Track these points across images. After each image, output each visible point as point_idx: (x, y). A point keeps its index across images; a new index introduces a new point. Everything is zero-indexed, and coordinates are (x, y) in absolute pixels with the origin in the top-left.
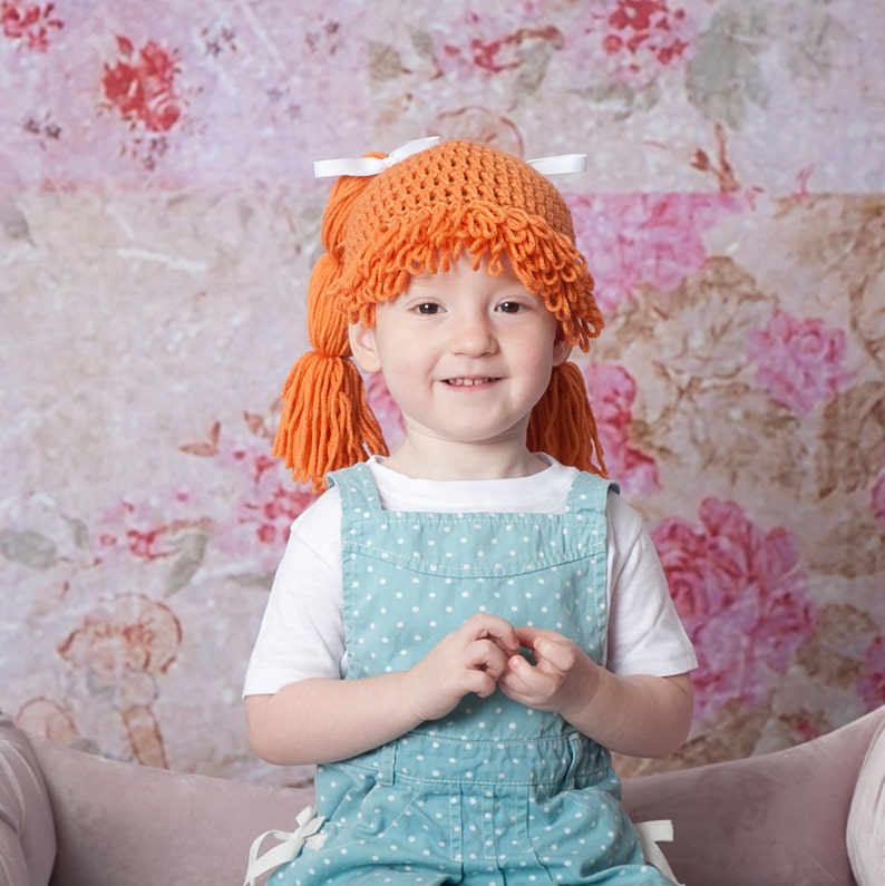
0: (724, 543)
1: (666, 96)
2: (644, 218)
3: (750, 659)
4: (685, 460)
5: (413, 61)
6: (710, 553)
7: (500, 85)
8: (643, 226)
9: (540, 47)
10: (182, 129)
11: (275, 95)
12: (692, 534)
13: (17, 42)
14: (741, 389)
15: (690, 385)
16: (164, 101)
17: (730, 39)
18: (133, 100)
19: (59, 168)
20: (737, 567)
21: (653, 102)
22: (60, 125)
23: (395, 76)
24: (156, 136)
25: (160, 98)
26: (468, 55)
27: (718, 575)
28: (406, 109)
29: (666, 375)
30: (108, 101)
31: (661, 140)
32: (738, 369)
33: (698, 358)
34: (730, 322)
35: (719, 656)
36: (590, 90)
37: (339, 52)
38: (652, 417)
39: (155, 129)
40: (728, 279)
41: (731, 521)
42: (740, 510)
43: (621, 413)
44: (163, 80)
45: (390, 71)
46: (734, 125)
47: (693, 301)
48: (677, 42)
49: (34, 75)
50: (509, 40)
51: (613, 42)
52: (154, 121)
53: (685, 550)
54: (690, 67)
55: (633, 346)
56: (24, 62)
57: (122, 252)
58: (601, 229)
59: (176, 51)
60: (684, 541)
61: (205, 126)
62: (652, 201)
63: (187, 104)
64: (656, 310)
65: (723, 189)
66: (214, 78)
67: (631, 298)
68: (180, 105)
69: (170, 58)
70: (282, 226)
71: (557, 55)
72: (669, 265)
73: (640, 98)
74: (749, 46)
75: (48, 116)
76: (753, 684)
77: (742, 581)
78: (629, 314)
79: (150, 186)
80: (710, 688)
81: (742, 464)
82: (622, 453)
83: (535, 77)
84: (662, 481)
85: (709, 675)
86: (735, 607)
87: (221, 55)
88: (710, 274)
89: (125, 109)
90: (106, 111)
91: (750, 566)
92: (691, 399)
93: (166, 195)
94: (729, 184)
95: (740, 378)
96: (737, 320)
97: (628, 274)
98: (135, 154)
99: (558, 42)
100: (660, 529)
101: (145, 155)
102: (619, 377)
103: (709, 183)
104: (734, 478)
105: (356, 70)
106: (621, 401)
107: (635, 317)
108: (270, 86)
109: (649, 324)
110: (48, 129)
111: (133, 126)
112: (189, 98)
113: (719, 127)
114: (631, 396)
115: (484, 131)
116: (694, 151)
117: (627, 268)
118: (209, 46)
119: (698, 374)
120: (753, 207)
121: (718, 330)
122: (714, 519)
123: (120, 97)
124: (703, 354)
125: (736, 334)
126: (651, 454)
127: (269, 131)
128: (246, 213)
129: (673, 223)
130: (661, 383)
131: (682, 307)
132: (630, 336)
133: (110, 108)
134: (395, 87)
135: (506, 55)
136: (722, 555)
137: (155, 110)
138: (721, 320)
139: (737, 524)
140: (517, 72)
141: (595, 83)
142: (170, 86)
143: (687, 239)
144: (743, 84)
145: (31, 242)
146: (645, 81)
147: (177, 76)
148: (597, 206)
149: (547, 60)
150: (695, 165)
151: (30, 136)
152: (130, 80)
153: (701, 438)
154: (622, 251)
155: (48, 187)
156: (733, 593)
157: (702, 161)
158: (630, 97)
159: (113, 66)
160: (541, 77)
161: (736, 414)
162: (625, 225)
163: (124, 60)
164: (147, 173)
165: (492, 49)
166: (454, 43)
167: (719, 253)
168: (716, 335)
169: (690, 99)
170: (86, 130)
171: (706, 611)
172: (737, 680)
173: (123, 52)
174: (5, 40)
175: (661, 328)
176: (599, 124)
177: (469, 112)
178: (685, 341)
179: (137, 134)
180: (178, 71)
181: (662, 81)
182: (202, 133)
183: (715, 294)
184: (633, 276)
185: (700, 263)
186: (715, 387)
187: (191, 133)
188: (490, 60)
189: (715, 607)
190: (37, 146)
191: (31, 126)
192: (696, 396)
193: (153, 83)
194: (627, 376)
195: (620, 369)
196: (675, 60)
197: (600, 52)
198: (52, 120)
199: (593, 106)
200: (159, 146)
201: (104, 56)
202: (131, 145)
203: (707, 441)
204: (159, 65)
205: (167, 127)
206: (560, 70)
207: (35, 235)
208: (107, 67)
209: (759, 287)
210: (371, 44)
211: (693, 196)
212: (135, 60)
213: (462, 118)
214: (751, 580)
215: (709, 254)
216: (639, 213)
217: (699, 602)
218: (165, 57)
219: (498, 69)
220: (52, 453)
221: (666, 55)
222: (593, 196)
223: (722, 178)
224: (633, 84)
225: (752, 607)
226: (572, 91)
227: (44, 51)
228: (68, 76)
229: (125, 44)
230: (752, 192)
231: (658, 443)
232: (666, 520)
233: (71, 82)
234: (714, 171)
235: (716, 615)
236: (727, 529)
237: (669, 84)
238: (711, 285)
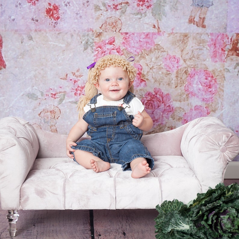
0: (158, 96)
1: (148, 15)
2: (144, 37)
3: (163, 117)
4: (151, 81)
5: (102, 8)
6: (155, 98)
7: (118, 12)
8: (144, 38)
9: (125, 6)
10: (60, 20)
11: (77, 14)
12: (152, 94)
13: (30, 4)
14: (161, 68)
15: (152, 67)
16: (57, 15)
17: (160, 4)
18: (51, 15)
19: (38, 27)
20: (160, 100)
21: (146, 16)
22: (38, 19)
23: (99, 11)
24: (56, 21)
25: (56, 14)
26: (112, 7)
27: (157, 102)
28: (101, 17)
29: (148, 65)
30: (47, 15)
31: (147, 23)
32: (161, 65)
33: (154, 62)
34: (159, 56)
35: (157, 116)
36: (134, 13)
37: (89, 6)
38: (145, 73)
39: (55, 20)
40: (159, 48)
41: (159, 92)
42: (161, 90)
43: (140, 72)
44: (57, 11)
45: (98, 10)
46: (160, 20)
47: (153, 52)
48: (150, 5)
49: (33, 10)
50: (120, 4)
51: (138, 5)
52: (55, 19)
53: (151, 97)
54: (152, 9)
55: (142, 60)
56: (31, 7)
57: (49, 43)
58: (136, 39)
59: (59, 6)
60: (151, 95)
61: (65, 20)
62: (145, 34)
63: (61, 16)
64: (146, 54)
65: (158, 32)
66: (66, 11)
67: (141, 51)
68: (60, 16)
69: (58, 7)
70: (79, 38)
71: (128, 7)
72: (148, 45)
73: (143, 15)
74: (163, 5)
75: (36, 17)
76: (163, 121)
77: (161, 103)
78: (141, 55)
79: (55, 30)
80: (155, 122)
81: (161, 82)
82: (140, 80)
83: (124, 11)
84: (147, 85)
85: (155, 120)
86: (160, 107)
87: (67, 6)
88: (156, 47)
89: (50, 16)
90: (46, 17)
91: (163, 100)
92: (152, 70)
93: (57, 32)
94: (159, 31)
95: (161, 66)
96: (161, 56)
97: (141, 47)
98: (52, 25)
99: (129, 5)
100: (147, 93)
101: (54, 25)
102: (139, 66)
103: (156, 31)
104: (160, 84)
105: (92, 10)
106: (140, 70)
107: (142, 55)
108: (76, 12)
109: (145, 56)
110: (36, 20)
111: (51, 19)
112: (62, 15)
113: (157, 20)
114: (141, 69)
115: (115, 21)
116: (153, 25)
117: (141, 46)
118: (65, 5)
119: (154, 66)
120: (164, 35)
121: (157, 57)
122: (156, 92)
123: (49, 14)
124: (155, 62)
125: (160, 58)
126: (145, 80)
127: (76, 21)
128: (72, 36)
129: (149, 38)
130: (147, 67)
131: (151, 53)
132: (141, 58)
133: (47, 16)
134: (99, 13)
135: (119, 7)
136: (158, 98)
137: (55, 17)
138: (158, 56)
139: (160, 93)
140: (121, 10)
141: (135, 12)
142: (58, 12)
143: (152, 41)
144: (162, 12)
145: (33, 41)
146: (144, 12)
147: (59, 10)
148: (136, 35)
149: (126, 8)
150: (153, 27)
151: (33, 21)
152: (51, 11)
153: (154, 77)
154: (140, 43)
155: (36, 31)
156: (159, 105)
157: (154, 27)
158: (142, 15)
159: (48, 8)
160: (125, 11)
161: (160, 73)
162: (140, 38)
163: (50, 7)
164: (54, 28)
165: (117, 6)
166: (110, 5)
167: (157, 44)
168: (157, 58)
169: (152, 15)
170: (43, 20)
171: (155, 108)
172: (160, 121)
173: (50, 6)
174: (28, 3)
175: (147, 57)
176: (136, 20)
177: (112, 17)
178: (151, 59)
179: (52, 21)
180: (60, 9)
181: (147, 12)
182: (64, 21)
183: (157, 51)
184: (142, 47)
185: (154, 45)
186: (157, 68)
187: (62, 21)
188: (116, 8)
189: (156, 108)
190: (34, 23)
191: (33, 19)
192: (153, 69)
193: (55, 12)
194: (141, 66)
195: (140, 64)
196: (150, 8)
197: (136, 6)
198: (37, 18)
199: (135, 16)
200: (56, 23)
201: (46, 7)
202: (51, 23)
203: (155, 77)
204: (56, 8)
205: (58, 20)
206: (129, 10)
207: (33, 39)
208: (46, 9)
209: (164, 50)
210: (95, 5)
211: (153, 33)
212: (52, 7)
213: (111, 18)
214: (163, 103)
215: (156, 44)
216: (143, 36)
217: (153, 107)
218: (57, 7)
219: (118, 10)
220: (37, 79)
221: (148, 7)
222: (135, 33)
223: (158, 30)
224: (142, 12)
225: (163, 108)
226: (131, 14)
227: (35, 5)
228: (39, 10)
229: (50, 4)
230: (164, 32)
231: (146, 78)
232: (148, 92)
233: (40, 11)
234: (157, 28)
235: (157, 109)
236: (158, 93)
237: (148, 12)
238: (156, 49)
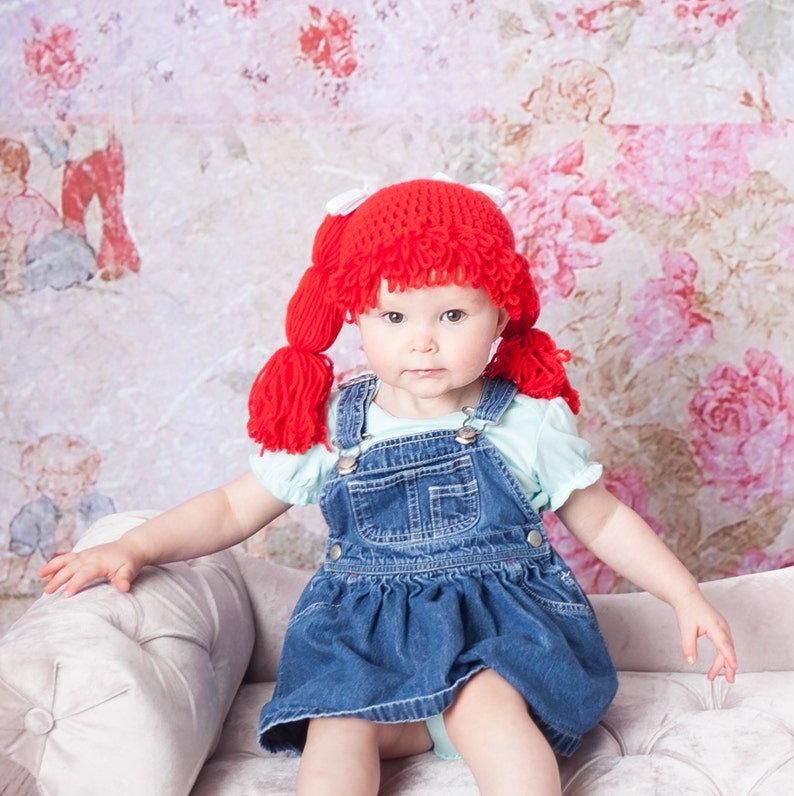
0: (762, 381)
1: (721, 51)
2: (704, 143)
3: (780, 465)
4: (734, 321)
5: (532, 24)
6: (751, 389)
7: (597, 42)
8: (704, 148)
9: (627, 14)
10: (359, 75)
11: (428, 50)
12: (738, 375)
13: (234, 10)
14: (776, 269)
15: (738, 266)
16: (346, 54)
17: (770, 8)
18: (322, 53)
19: (268, 105)
20: (771, 398)
21: (712, 56)
22: (268, 73)
23: (519, 36)
24: (340, 81)
25: (343, 52)
26: (573, 20)
27: (757, 405)
28: (527, 61)
29: (720, 258)
30: (304, 55)
31: (717, 84)
32: (774, 255)
33: (744, 246)
34: (768, 220)
35: (758, 463)
36: (664, 46)
37: (476, 18)
38: (709, 290)
39: (339, 76)
40: (767, 188)
41: (767, 365)
42: (774, 358)
43: (687, 287)
44: (344, 39)
45: (514, 32)
46: (772, 72)
47: (741, 204)
48: (730, 10)
49: (248, 35)
50: (604, 8)
51: (682, 10)
52: (338, 69)
53: (733, 386)
54: (739, 30)
55: (696, 237)
56: (240, 25)
57: (316, 168)
58: (672, 151)
59: (354, 17)
60: (733, 380)
61: (376, 74)
62: (710, 130)
63: (363, 57)
64: (713, 210)
65: (763, 121)
66: (382, 37)
67: (694, 202)
68: (357, 57)
69: (349, 23)
70: (435, 148)
71: (639, 20)
72: (723, 177)
73: (701, 52)
74: (783, 13)
75: (259, 66)
76: (782, 483)
77: (775, 409)
78: (693, 214)
79: (336, 119)
80: (750, 486)
81: (776, 324)
82: (687, 316)
83: (623, 37)
84: (715, 336)
85: (749, 477)
86: (769, 428)
87: (387, 19)
88: (753, 184)
89: (316, 61)
90: (302, 62)
91: (781, 399)
92: (738, 276)
93: (348, 126)
94: (768, 117)
95: (775, 261)
96: (773, 218)
97: (692, 184)
98: (324, 94)
99: (640, 10)
100: (716, 371)
101: (332, 96)
102: (686, 260)
103: (753, 116)
104: (769, 334)
105: (489, 31)
106: (687, 278)
107: (697, 216)
108: (424, 44)
109: (708, 221)
110: (258, 75)
111: (323, 74)
112: (364, 54)
113: (760, 74)
114: (694, 275)
115: (585, 78)
116: (742, 92)
117: (692, 180)
118: (378, 13)
119: (744, 259)
120: (786, 134)
121: (759, 226)
122: (755, 365)
123: (312, 52)
124: (748, 244)
125: (772, 229)
126: (709, 316)
127: (424, 78)
128: (408, 139)
129: (726, 146)
130: (716, 265)
131: (732, 209)
132: (694, 230)
133: (305, 60)
134: (520, 43)
135: (601, 20)
136: (760, 390)
137: (339, 61)
138: (761, 218)
139: (772, 368)
140: (610, 32)
141: (668, 41)
142: (350, 44)
143: (736, 158)
144: (779, 41)
145: (248, 160)
146: (706, 39)
147: (354, 35)
148: (670, 133)
149: (632, 24)
150: (743, 103)
151: (246, 81)
152: (320, 39)
153: (745, 305)
154: (688, 167)
155: (259, 119)
156: (768, 418)
157: (748, 100)
158: (695, 52)
159: (306, 28)
160: (627, 37)
161: (772, 287)
162: (690, 148)
163: (315, 23)
164: (334, 108)
165: (591, 15)
166: (562, 11)
167: (760, 169)
168: (757, 229)
169: (739, 53)
170: (288, 76)
171: (748, 430)
172: (770, 480)
173: (315, 18)
174: (226, 8)
175: (716, 224)
176: (671, 72)
177: (573, 63)
178: (734, 233)
179: (325, 79)
180: (355, 32)
181: (718, 40)
182: (374, 79)
183: (756, 199)
184: (696, 186)
185: (747, 176)
186: (756, 267)
187: (366, 79)
188: (590, 25)
189: (755, 428)
190: (251, 88)
191: (246, 74)
192: (742, 274)
193: (336, 42)
194: (691, 260)
195: (686, 254)
196: (728, 23)
197: (672, 18)
198: (262, 68)
199: (667, 58)
200: (342, 88)
201: (299, 21)
202: (321, 88)
203: (750, 307)
204: (341, 27)
205: (348, 75)
206: (642, 31)
207: (250, 155)
208: (302, 29)
209: (789, 194)
210: (500, 12)
211: (741, 126)
212: (323, 24)
213: (569, 67)
214: (781, 408)
215: (752, 170)
216: (701, 139)
217: (743, 424)
218: (345, 22)
219: (595, 31)
220: (267, 316)
221: (722, 19)
222: (667, 126)
223: (763, 113)
224: (696, 42)
225: (782, 428)
226: (651, 47)
227: (255, 17)
228: (273, 36)
229: (315, 11)
230: (785, 123)
231: (714, 309)
232: (720, 365)
233: (276, 40)
234: (757, 107)
235: (755, 433)
236: (764, 371)
237: (723, 41)
238: (754, 192)
